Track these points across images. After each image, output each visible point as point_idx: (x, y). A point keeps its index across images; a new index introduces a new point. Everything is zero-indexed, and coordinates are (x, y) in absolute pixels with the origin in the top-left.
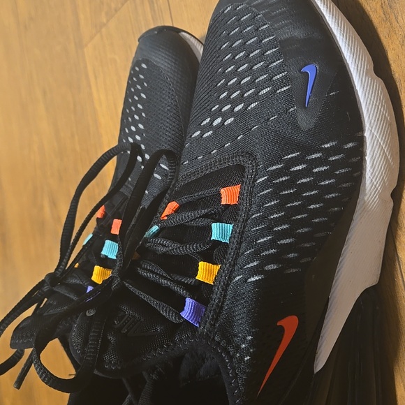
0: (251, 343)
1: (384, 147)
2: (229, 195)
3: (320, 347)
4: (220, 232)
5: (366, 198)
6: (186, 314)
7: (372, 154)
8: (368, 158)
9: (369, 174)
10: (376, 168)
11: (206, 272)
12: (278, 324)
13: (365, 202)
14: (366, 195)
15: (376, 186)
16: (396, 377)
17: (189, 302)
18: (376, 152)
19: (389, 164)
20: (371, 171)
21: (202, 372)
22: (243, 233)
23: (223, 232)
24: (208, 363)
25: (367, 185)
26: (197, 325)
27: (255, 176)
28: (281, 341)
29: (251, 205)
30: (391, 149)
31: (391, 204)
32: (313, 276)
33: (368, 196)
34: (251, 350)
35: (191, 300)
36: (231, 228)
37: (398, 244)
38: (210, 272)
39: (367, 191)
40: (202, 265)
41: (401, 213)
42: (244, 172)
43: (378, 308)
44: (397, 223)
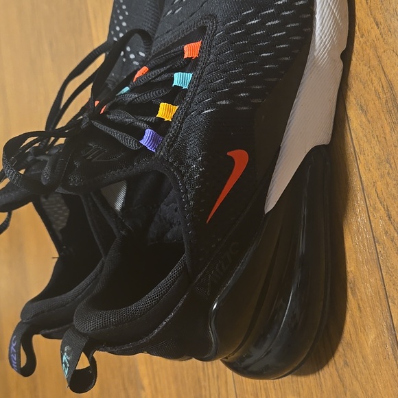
0: (201, 164)
1: (333, 7)
2: (191, 50)
3: (271, 190)
4: (181, 79)
5: (316, 54)
6: (144, 142)
7: (321, 12)
8: (317, 17)
9: (319, 32)
10: (326, 25)
11: (166, 111)
12: (228, 154)
13: (315, 58)
14: (315, 50)
15: (325, 43)
16: (344, 231)
17: (148, 132)
18: (325, 11)
19: (338, 25)
20: (321, 28)
21: (169, 235)
22: (201, 77)
23: (184, 80)
24: (175, 228)
25: (316, 41)
26: (154, 151)
27: (214, 32)
28: (231, 171)
29: (209, 55)
30: (340, 11)
31: (341, 65)
32: (263, 117)
33: (318, 51)
34: (201, 170)
35: (150, 130)
36: (191, 76)
37: (347, 105)
38: (169, 111)
39: (316, 48)
40: (163, 106)
41: (350, 75)
42: (206, 30)
43: (328, 163)
44: (347, 85)
